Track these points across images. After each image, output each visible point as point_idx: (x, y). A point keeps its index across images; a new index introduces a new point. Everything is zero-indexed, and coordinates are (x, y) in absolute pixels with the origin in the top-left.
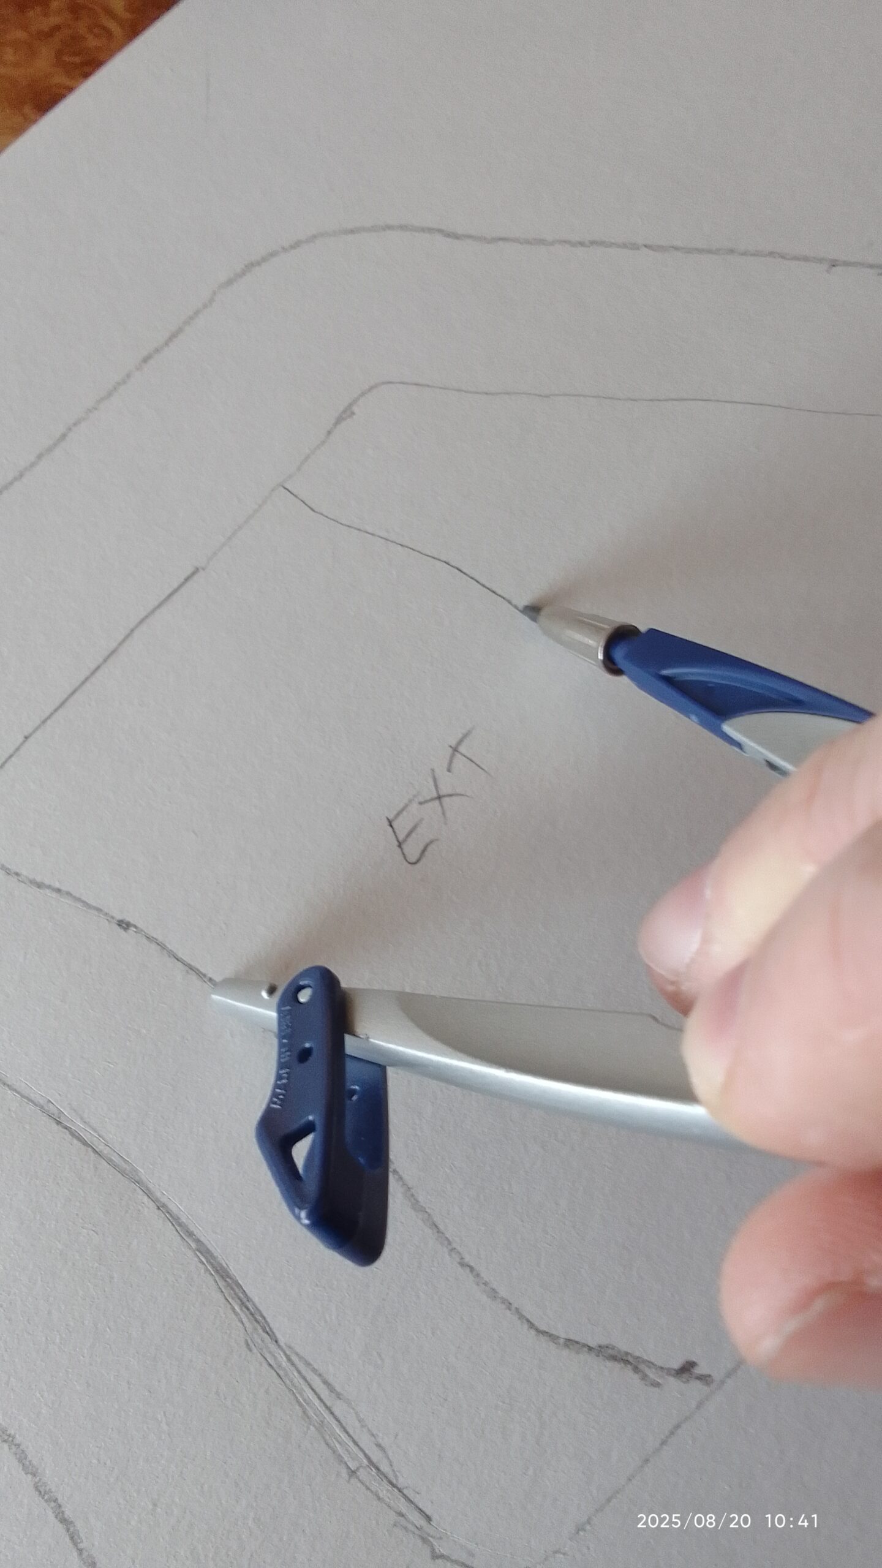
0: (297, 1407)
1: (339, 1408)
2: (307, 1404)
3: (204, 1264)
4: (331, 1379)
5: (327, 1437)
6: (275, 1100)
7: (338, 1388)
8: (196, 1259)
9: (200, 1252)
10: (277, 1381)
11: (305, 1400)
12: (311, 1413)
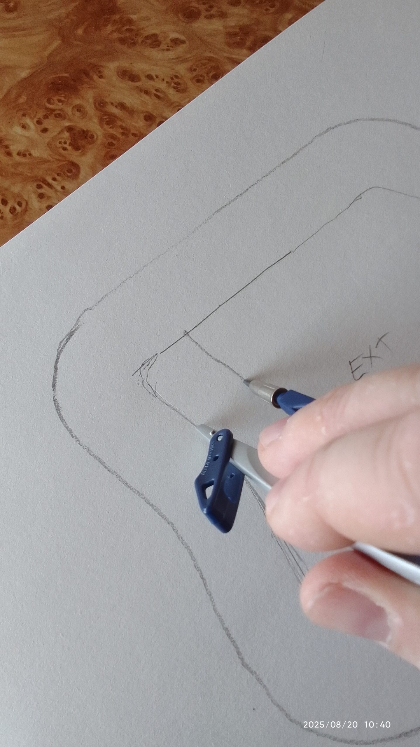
0: (287, 560)
1: (301, 564)
2: (290, 560)
3: (260, 505)
4: (299, 554)
5: (296, 573)
6: (203, 472)
7: (302, 557)
8: (258, 503)
9: (260, 501)
10: (281, 550)
11: (289, 559)
12: (291, 563)
